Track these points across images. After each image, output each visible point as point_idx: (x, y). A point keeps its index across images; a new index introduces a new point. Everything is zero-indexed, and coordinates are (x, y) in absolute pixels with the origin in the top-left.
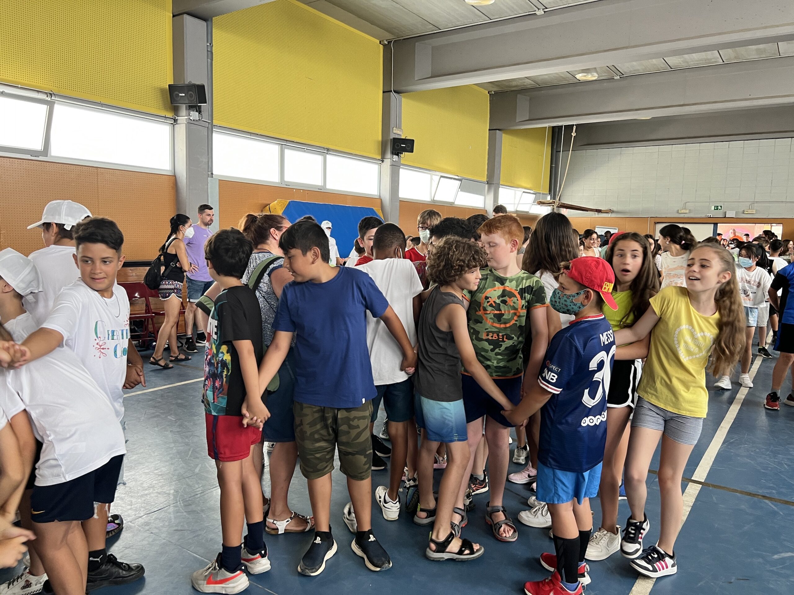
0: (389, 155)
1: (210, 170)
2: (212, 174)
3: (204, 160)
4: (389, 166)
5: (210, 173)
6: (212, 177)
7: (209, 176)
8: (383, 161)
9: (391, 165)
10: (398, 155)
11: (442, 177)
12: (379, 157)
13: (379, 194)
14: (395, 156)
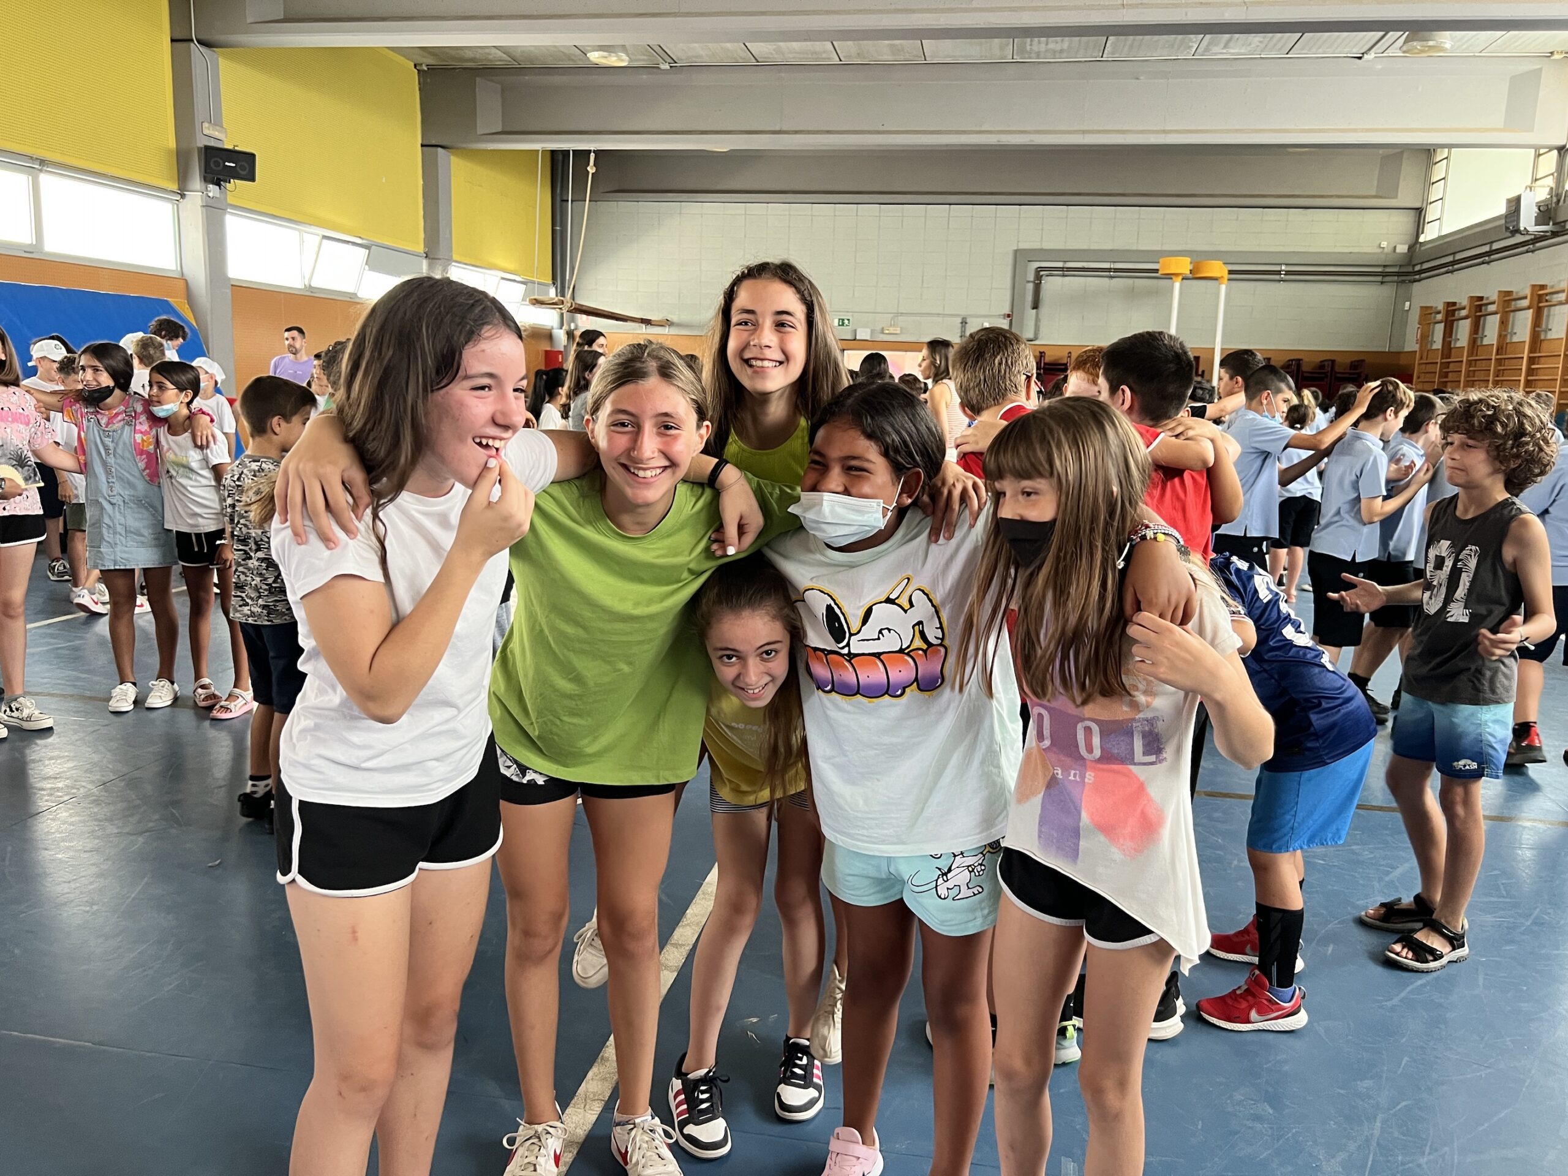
0: (196, 182)
4: (199, 208)
8: (183, 196)
9: (203, 206)
10: (219, 185)
11: (325, 237)
12: (174, 187)
13: (179, 269)
14: (211, 186)
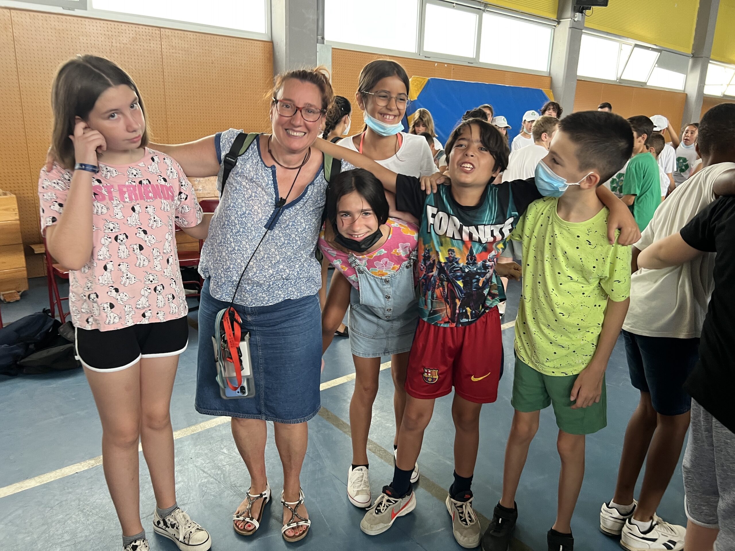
0: (569, 13)
1: (320, 32)
2: (323, 38)
3: (311, 17)
4: (568, 29)
5: (320, 37)
6: (323, 43)
7: (319, 41)
8: (559, 23)
9: (570, 28)
10: (582, 12)
11: (636, 46)
12: (554, 17)
13: (548, 71)
14: (577, 13)
